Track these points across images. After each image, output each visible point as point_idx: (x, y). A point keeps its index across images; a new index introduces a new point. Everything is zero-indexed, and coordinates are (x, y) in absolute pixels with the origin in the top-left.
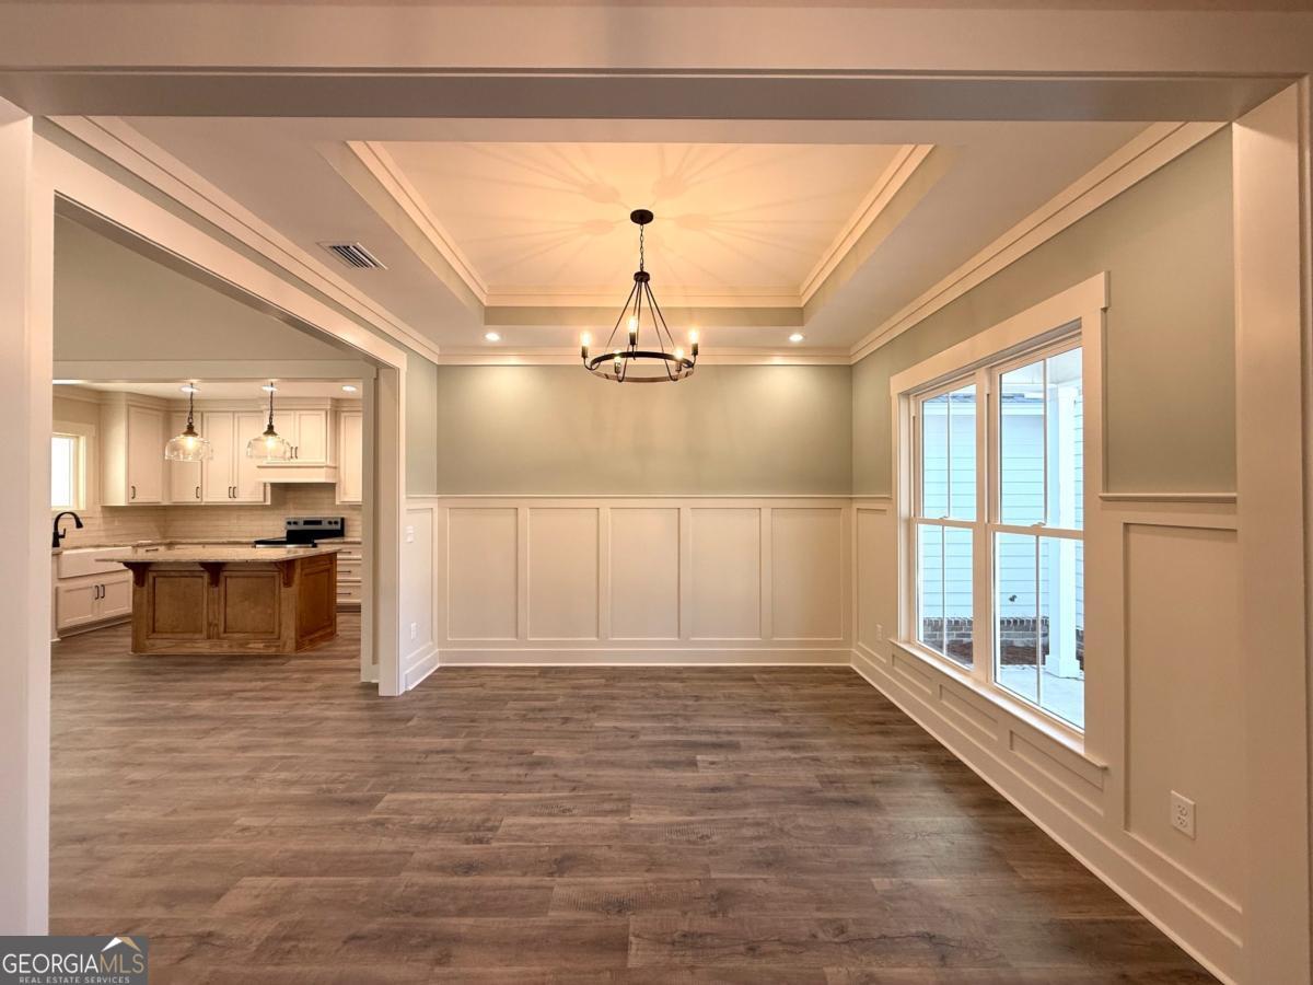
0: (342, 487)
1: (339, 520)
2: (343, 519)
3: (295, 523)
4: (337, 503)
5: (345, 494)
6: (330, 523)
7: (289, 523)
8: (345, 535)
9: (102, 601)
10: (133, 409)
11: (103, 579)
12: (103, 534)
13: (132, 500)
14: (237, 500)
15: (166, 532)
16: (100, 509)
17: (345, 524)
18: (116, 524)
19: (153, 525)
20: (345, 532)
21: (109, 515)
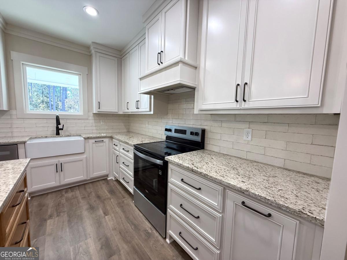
0: (201, 91)
2: (203, 131)
3: (170, 130)
4: (196, 112)
5: (204, 99)
8: (205, 148)
9: (62, 173)
10: (98, 54)
11: (62, 160)
12: (94, 128)
13: (99, 110)
14: (140, 110)
15: (129, 129)
16: (92, 115)
17: (206, 136)
18: (102, 123)
19: (123, 125)
20: (205, 144)
21: (98, 118)
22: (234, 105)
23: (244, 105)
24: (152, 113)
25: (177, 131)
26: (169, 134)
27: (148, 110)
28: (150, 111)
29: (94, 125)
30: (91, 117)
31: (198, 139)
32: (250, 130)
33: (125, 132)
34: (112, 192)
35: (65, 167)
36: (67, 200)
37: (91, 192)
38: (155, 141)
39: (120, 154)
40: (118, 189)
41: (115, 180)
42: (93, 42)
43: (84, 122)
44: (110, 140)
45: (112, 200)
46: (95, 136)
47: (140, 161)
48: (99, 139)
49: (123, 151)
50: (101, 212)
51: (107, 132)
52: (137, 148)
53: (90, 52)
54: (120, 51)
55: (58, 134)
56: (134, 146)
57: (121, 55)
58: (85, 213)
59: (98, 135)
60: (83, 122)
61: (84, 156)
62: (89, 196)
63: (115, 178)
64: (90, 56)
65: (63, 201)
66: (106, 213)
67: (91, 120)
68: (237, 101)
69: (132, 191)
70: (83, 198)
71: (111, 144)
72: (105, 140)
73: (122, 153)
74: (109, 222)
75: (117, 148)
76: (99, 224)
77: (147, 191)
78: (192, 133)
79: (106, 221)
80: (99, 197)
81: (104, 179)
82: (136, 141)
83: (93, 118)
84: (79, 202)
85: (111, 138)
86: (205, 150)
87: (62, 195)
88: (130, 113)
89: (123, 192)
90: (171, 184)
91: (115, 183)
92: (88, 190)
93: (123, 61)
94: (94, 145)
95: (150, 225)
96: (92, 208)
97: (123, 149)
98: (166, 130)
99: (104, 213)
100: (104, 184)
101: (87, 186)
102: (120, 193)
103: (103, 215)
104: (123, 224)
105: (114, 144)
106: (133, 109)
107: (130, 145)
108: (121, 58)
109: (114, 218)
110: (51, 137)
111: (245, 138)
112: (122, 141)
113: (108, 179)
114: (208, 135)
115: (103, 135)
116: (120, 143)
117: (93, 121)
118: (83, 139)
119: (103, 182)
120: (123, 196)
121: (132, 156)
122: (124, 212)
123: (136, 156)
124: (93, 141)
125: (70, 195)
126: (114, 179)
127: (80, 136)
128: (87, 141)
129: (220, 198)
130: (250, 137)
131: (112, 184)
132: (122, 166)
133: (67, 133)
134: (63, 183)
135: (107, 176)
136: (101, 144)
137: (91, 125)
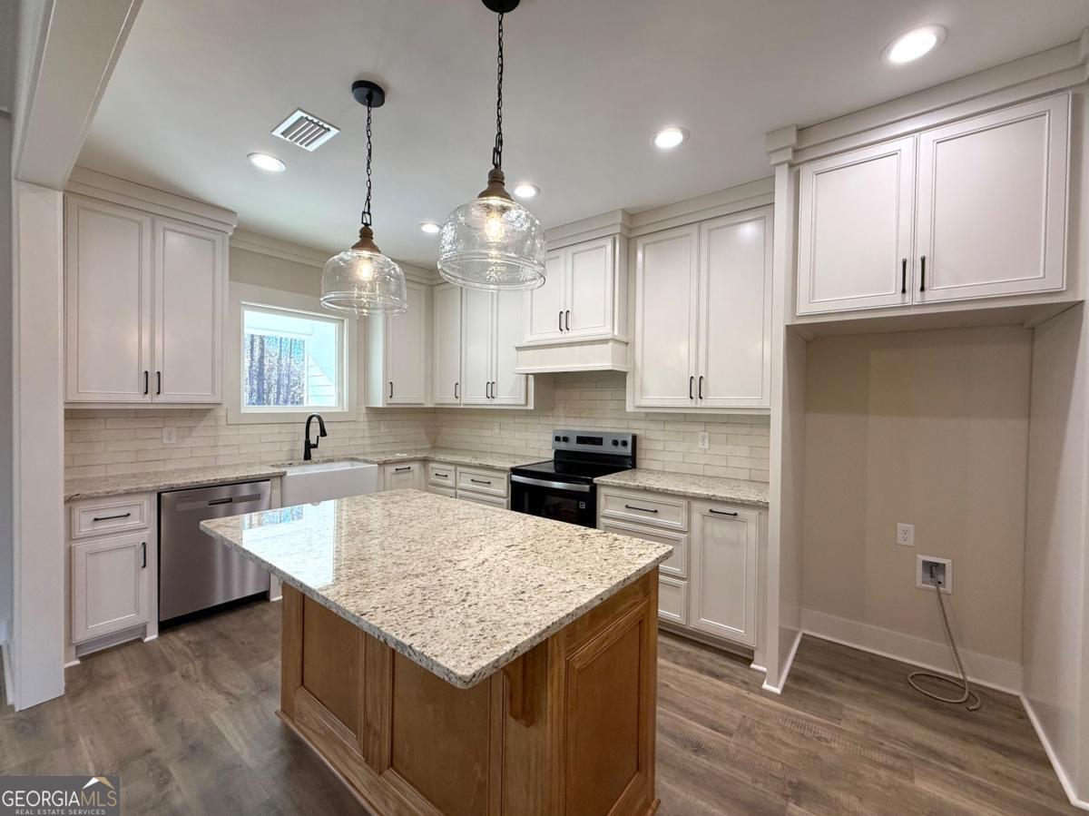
0: (638, 380)
1: (629, 440)
2: (634, 438)
3: (566, 439)
4: (629, 408)
5: (643, 391)
6: (615, 443)
7: (557, 439)
8: (638, 466)
12: (368, 441)
13: (390, 401)
14: (497, 401)
15: (436, 441)
16: (365, 411)
17: (638, 447)
18: (382, 430)
19: (423, 432)
20: (638, 460)
21: (374, 419)
22: (689, 403)
23: (701, 404)
24: (531, 407)
25: (581, 440)
26: (563, 446)
27: (523, 403)
28: (527, 404)
29: (367, 434)
30: (363, 418)
31: (628, 451)
32: (707, 434)
39: (460, 492)
43: (349, 429)
44: (423, 466)
46: (387, 458)
48: (402, 465)
49: (469, 485)
51: (411, 448)
54: (431, 271)
55: (307, 457)
56: (514, 470)
57: (432, 280)
59: (394, 457)
60: (347, 427)
67: (363, 424)
68: (691, 398)
71: (423, 475)
72: (412, 466)
73: (465, 491)
75: (446, 482)
83: (366, 419)
85: (424, 460)
86: (638, 469)
90: (608, 518)
93: (437, 294)
94: (394, 477)
97: (472, 480)
105: (436, 474)
106: (473, 399)
107: (500, 470)
108: (433, 286)
111: (700, 445)
112: (468, 466)
114: (642, 445)
115: (402, 456)
116: (461, 469)
117: (365, 426)
118: (375, 465)
121: (503, 491)
124: (393, 468)
128: (382, 467)
129: (684, 515)
130: (707, 444)
133: (327, 456)
136: (406, 476)
137: (361, 435)
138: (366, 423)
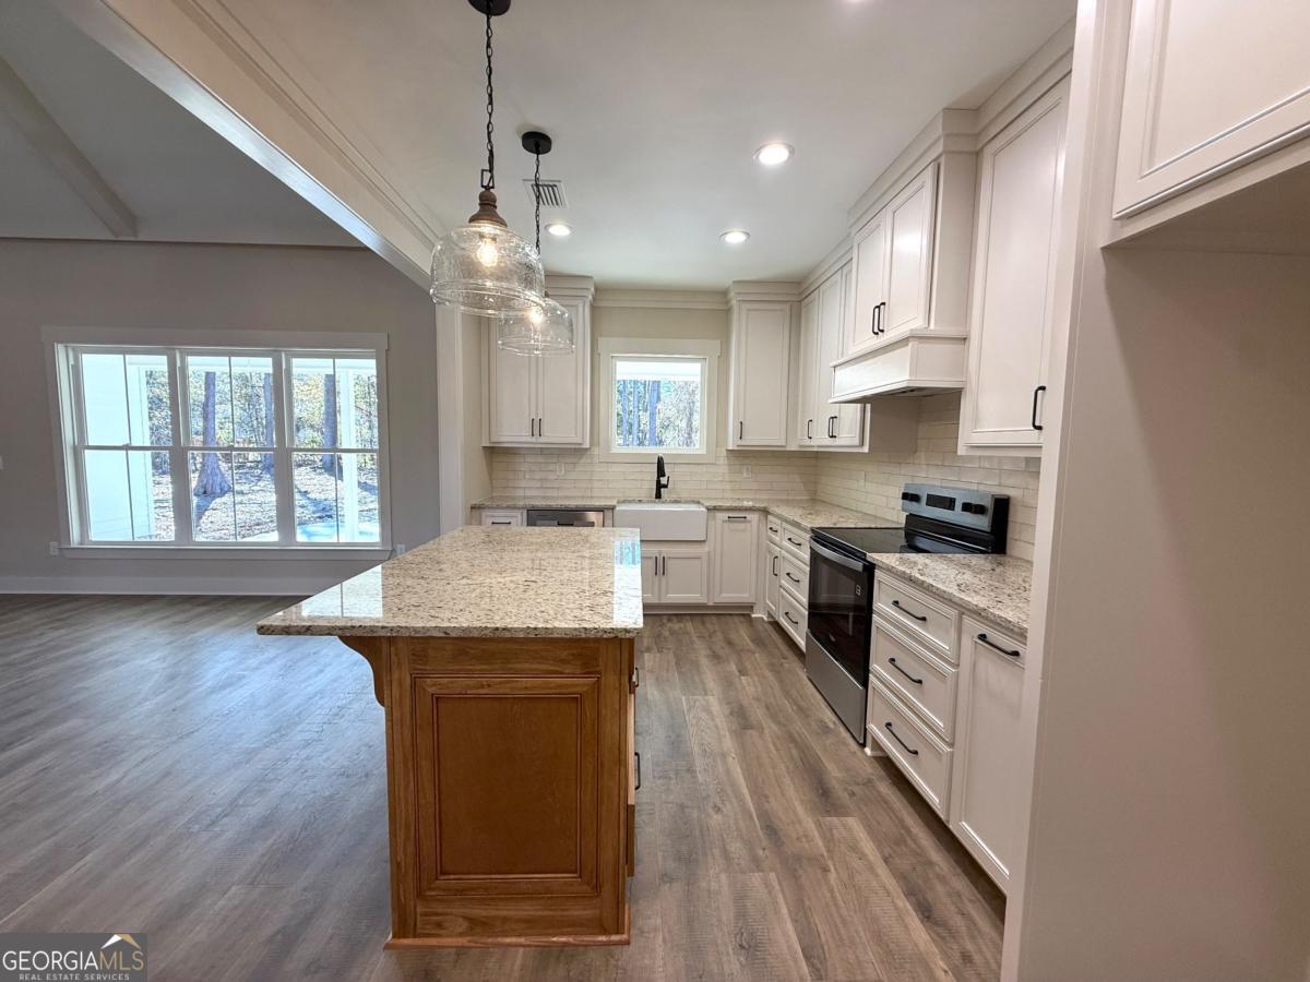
0: (970, 400)
1: (990, 505)
2: (1002, 503)
3: (916, 500)
4: (961, 450)
5: (976, 421)
6: (969, 509)
8: (1008, 551)
9: (664, 579)
10: (745, 306)
11: (666, 550)
12: (728, 487)
13: (740, 442)
14: (837, 442)
15: (815, 492)
16: (725, 453)
17: (1011, 518)
18: (745, 475)
19: (798, 480)
20: (1008, 540)
21: (736, 462)
24: (866, 449)
25: (932, 501)
26: (914, 508)
27: (856, 441)
28: (862, 444)
29: (727, 478)
30: (723, 461)
31: (985, 522)
33: (801, 501)
34: (759, 641)
35: (669, 563)
36: (672, 633)
37: (715, 631)
38: (873, 526)
39: (783, 552)
40: (774, 641)
41: (770, 623)
42: (734, 282)
43: (707, 472)
44: (762, 517)
45: (757, 655)
46: (728, 504)
47: (824, 568)
48: (737, 513)
49: (787, 544)
50: (733, 668)
51: (758, 497)
52: (819, 536)
53: (728, 302)
54: (799, 283)
55: (658, 496)
56: (813, 530)
57: (800, 294)
58: (704, 662)
59: (735, 504)
60: (705, 470)
61: (705, 548)
62: (710, 637)
63: (770, 615)
64: (728, 311)
65: (666, 633)
66: (742, 672)
67: (723, 468)
68: (1037, 427)
69: (802, 643)
70: (701, 637)
71: (763, 529)
72: (750, 516)
73: (787, 551)
74: (748, 687)
75: (777, 538)
76: (728, 683)
77: (833, 639)
78: (967, 507)
79: (742, 684)
80: (730, 643)
81: (743, 612)
82: (821, 521)
83: (726, 463)
84: (692, 642)
85: (765, 512)
86: (1011, 556)
87: (662, 625)
88: (816, 449)
89: (783, 648)
90: (879, 615)
91: (770, 628)
92: (709, 625)
93: (804, 310)
94: (726, 525)
95: (834, 718)
96: (716, 657)
97: (790, 539)
98: (906, 496)
99: (740, 672)
100: (742, 622)
101: (707, 619)
102: (778, 648)
103: (737, 674)
104: (775, 697)
105: (771, 529)
106: (820, 440)
107: (804, 530)
108: (800, 301)
109: (757, 683)
110: (649, 502)
112: (787, 521)
113: (753, 616)
114: (1016, 515)
115: (746, 504)
116: (784, 524)
117: (725, 469)
118: (704, 509)
119: (742, 619)
120: (782, 654)
121: (807, 556)
122: (781, 681)
123: (815, 556)
124: (725, 515)
125: (676, 626)
126: (765, 619)
127: (698, 503)
128: (711, 514)
129: (953, 633)
131: (760, 628)
132: (785, 582)
133: (674, 497)
134: (664, 601)
135: (751, 607)
136: (741, 526)
137: (720, 479)
138: (726, 467)
